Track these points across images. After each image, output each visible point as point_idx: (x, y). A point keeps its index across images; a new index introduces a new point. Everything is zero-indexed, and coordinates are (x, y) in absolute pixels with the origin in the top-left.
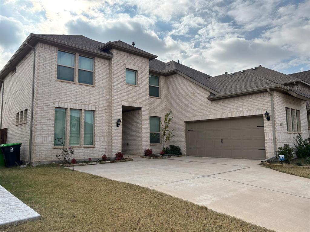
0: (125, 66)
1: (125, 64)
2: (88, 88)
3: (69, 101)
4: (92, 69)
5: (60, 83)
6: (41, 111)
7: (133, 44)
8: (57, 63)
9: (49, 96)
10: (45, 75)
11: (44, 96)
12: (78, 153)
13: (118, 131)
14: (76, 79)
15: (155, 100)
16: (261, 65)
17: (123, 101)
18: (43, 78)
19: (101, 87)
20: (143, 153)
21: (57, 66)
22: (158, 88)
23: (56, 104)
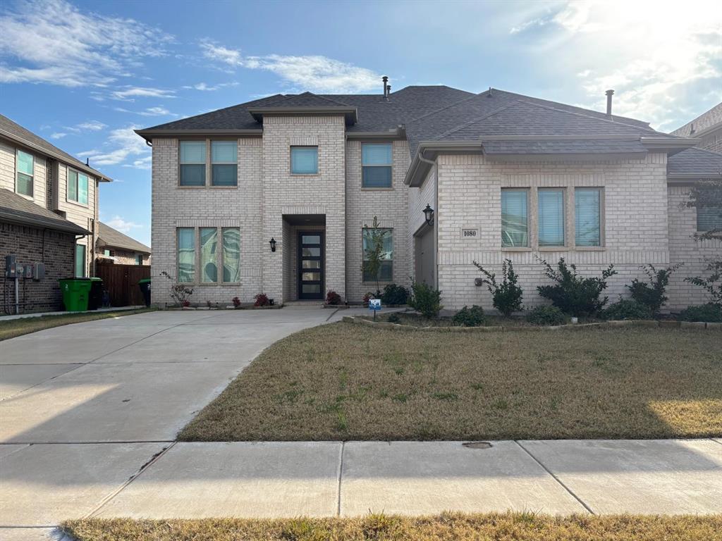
0: (288, 143)
1: (288, 139)
2: (227, 192)
3: (196, 216)
5: (183, 191)
6: (158, 234)
8: (177, 163)
9: (168, 213)
10: (161, 184)
11: (160, 213)
12: (213, 294)
13: (274, 260)
14: (208, 181)
17: (284, 206)
19: (250, 187)
21: (178, 167)
23: (177, 223)
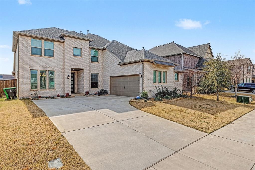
1: (73, 45)
2: (50, 59)
3: (38, 66)
4: (53, 48)
5: (33, 57)
6: (22, 72)
7: (81, 32)
8: (30, 46)
9: (27, 64)
10: (24, 53)
11: (23, 64)
12: (45, 93)
13: (68, 82)
14: (43, 54)
15: (94, 64)
16: (173, 42)
17: (71, 65)
18: (23, 54)
19: (58, 58)
20: (84, 93)
21: (31, 48)
22: (98, 57)
23: (31, 68)
